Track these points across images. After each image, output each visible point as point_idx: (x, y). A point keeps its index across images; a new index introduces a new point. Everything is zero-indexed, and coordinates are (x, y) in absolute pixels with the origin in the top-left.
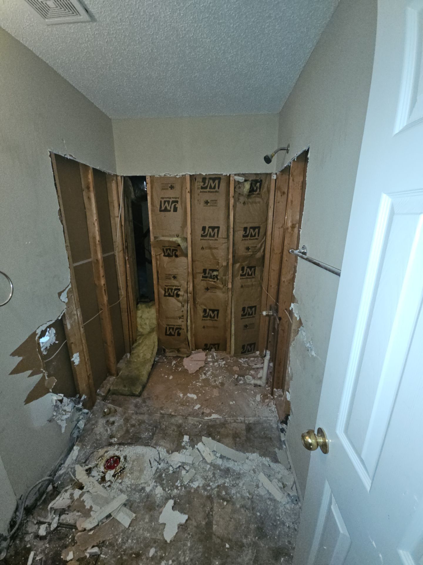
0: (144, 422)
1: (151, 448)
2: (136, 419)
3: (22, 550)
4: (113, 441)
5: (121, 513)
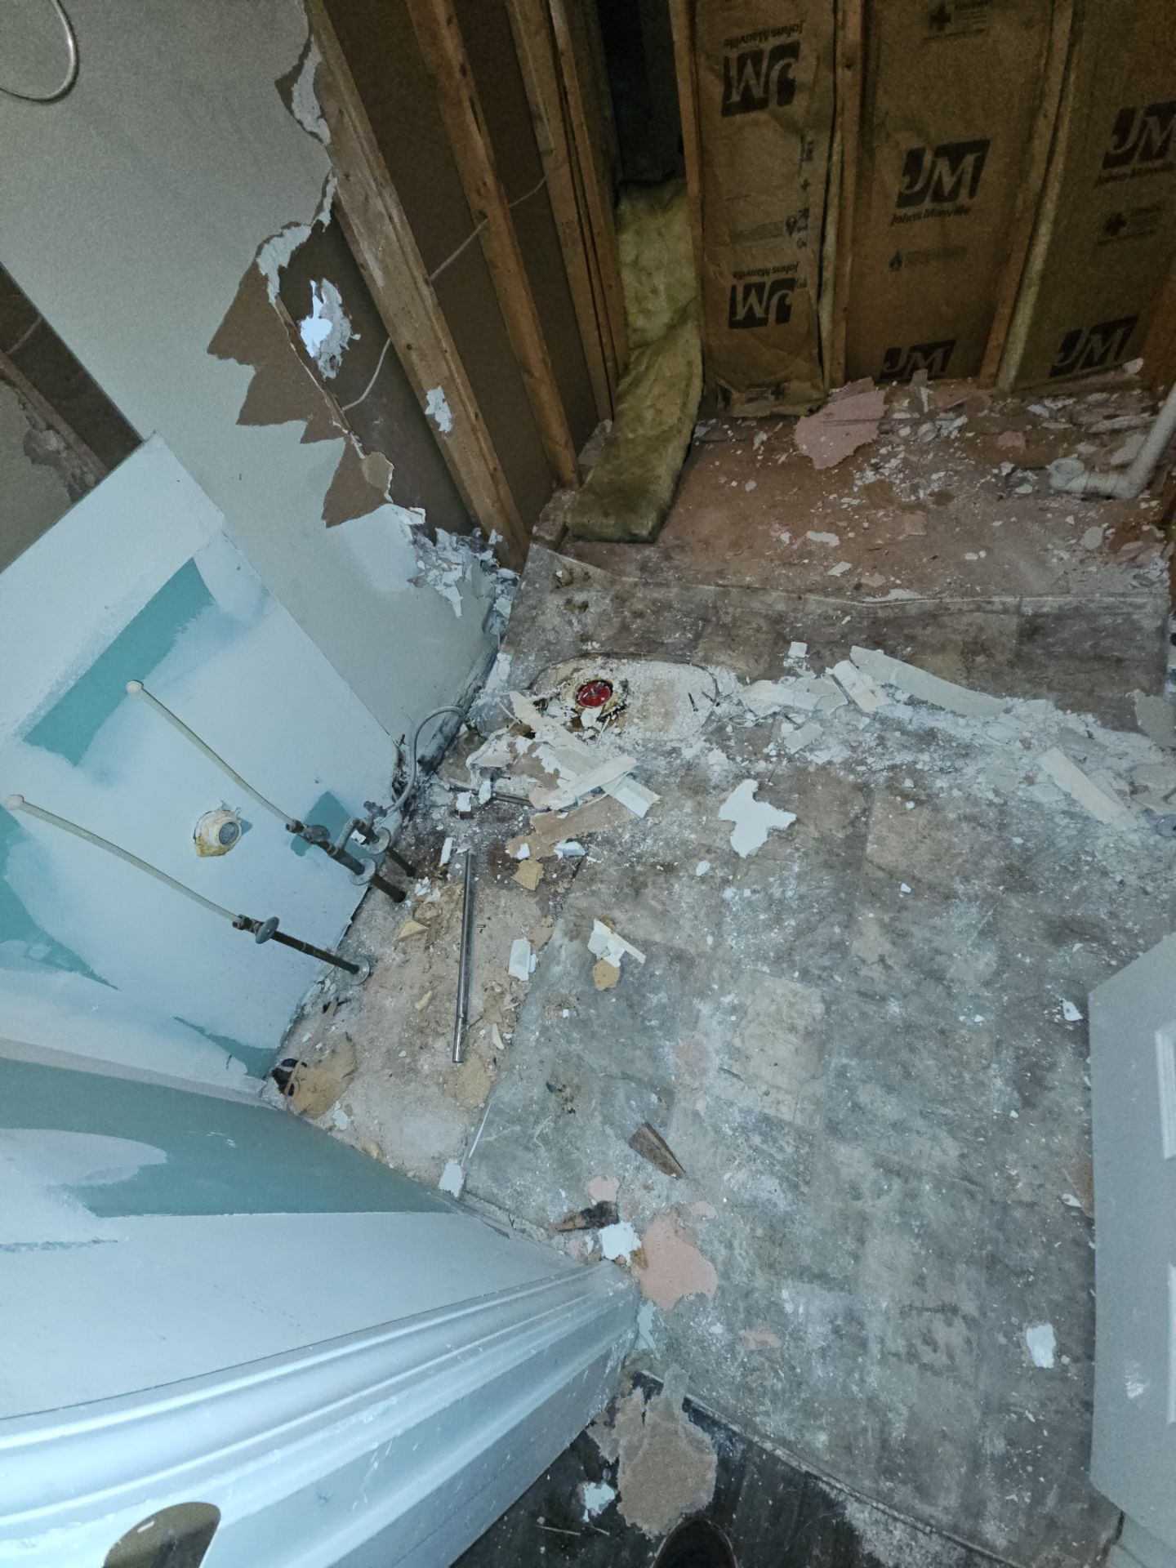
0: (668, 606)
1: (692, 668)
2: (645, 597)
3: (430, 834)
4: (590, 648)
5: (625, 790)
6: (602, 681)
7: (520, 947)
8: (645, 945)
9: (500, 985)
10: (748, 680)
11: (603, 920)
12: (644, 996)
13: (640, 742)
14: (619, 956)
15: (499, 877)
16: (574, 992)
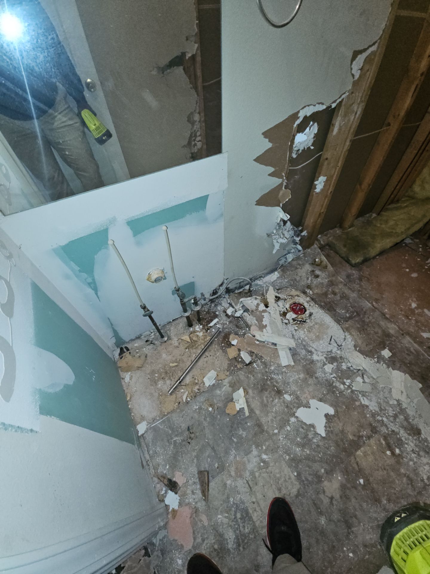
0: (347, 298)
1: (340, 328)
2: (341, 289)
3: (213, 312)
4: (308, 292)
5: (284, 352)
6: (304, 306)
7: (212, 374)
8: (251, 411)
9: (198, 381)
10: (358, 349)
11: (245, 390)
12: (238, 428)
13: (301, 339)
14: (241, 407)
15: (223, 344)
16: (218, 405)
